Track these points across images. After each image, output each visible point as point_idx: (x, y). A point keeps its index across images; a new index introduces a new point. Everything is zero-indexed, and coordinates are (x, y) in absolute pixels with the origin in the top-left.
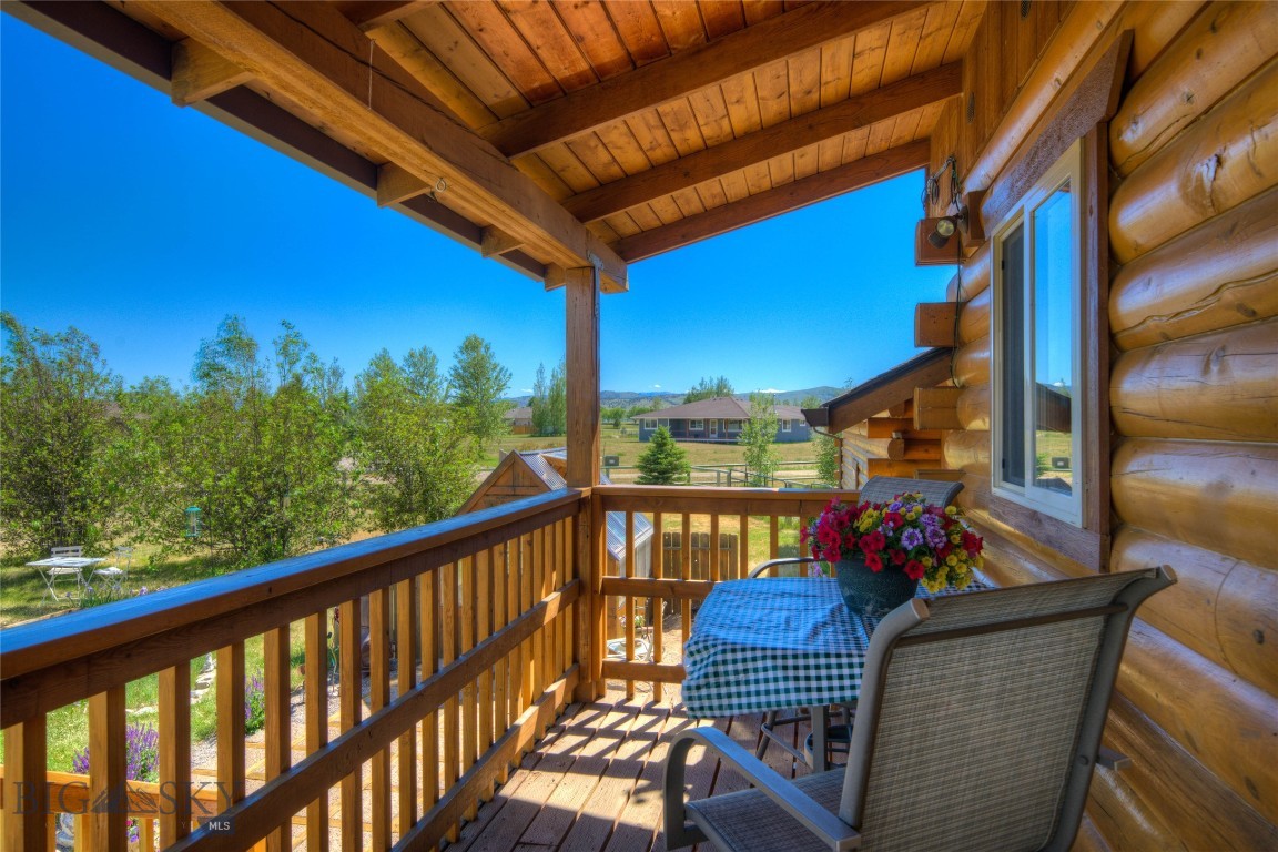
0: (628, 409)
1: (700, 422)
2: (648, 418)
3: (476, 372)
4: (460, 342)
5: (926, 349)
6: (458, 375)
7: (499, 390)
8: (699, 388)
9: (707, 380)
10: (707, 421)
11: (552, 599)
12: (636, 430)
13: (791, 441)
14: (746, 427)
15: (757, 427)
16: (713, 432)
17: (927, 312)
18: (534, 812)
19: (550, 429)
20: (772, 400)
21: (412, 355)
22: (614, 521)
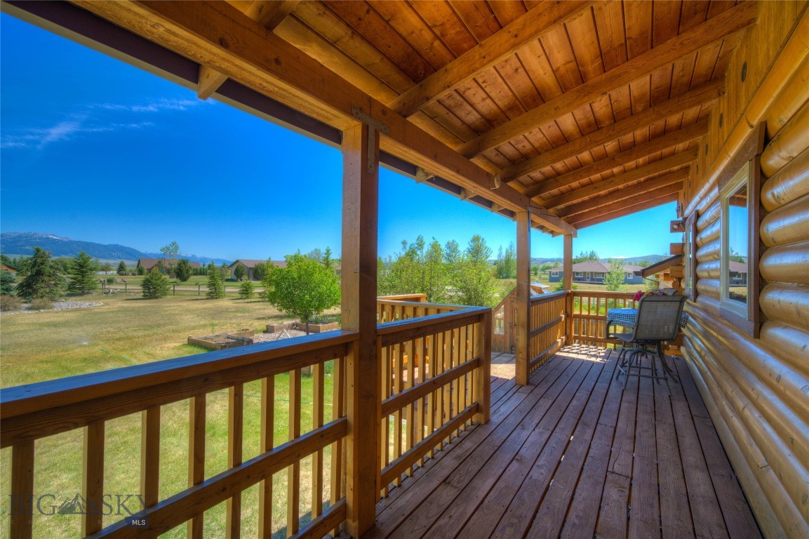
0: (541, 266)
1: (581, 273)
2: (553, 271)
3: (477, 250)
4: (471, 237)
5: (673, 255)
6: (469, 251)
7: (487, 258)
8: (580, 256)
9: (584, 252)
10: (585, 273)
11: (563, 316)
12: (547, 276)
13: (632, 283)
14: (607, 276)
15: (614, 276)
16: (588, 278)
17: (673, 246)
18: (564, 359)
19: (505, 275)
20: (622, 262)
21: (448, 243)
22: (577, 299)
